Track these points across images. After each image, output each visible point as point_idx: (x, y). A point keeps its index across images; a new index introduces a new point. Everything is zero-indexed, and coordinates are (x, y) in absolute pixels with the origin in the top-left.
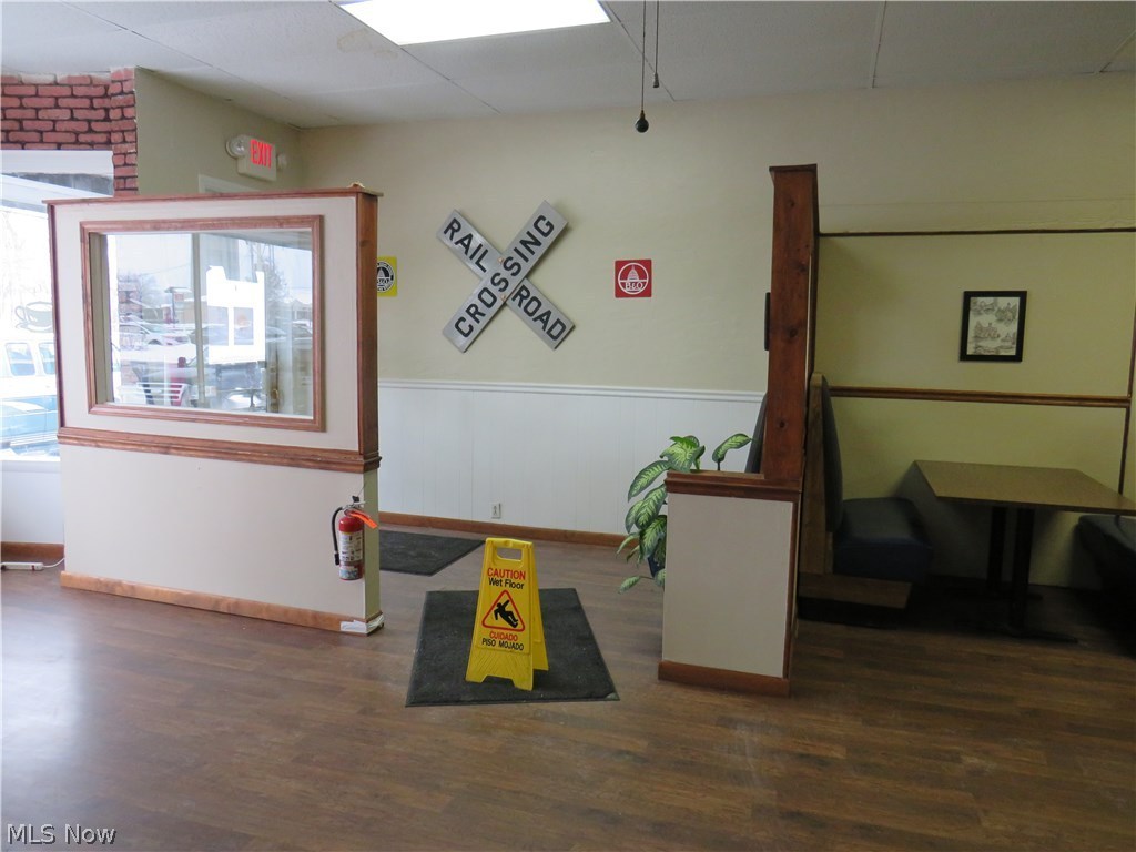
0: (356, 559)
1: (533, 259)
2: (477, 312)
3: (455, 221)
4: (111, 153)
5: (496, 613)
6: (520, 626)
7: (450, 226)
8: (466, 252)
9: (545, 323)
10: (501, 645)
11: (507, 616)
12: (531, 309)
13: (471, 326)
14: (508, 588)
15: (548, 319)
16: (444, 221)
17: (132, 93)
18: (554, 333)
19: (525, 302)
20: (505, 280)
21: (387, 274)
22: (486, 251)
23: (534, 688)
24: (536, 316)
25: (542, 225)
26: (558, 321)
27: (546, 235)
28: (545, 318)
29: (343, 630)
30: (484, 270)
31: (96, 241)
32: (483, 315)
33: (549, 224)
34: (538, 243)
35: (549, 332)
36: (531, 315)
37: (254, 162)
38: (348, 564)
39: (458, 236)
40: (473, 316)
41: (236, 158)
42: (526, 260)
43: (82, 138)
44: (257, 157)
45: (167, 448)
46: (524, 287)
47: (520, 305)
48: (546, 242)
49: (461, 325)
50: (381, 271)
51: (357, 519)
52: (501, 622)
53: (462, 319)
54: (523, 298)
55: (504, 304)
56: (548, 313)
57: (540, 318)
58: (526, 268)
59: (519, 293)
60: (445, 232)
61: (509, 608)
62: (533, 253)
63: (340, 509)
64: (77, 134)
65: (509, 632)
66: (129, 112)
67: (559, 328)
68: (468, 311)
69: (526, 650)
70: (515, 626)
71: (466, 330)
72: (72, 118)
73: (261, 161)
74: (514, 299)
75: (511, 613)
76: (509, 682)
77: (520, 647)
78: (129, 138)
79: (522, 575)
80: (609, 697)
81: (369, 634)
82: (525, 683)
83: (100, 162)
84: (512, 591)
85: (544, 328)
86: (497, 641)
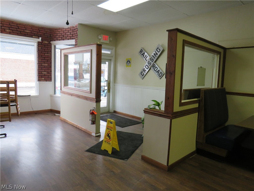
0: (93, 120)
1: (156, 58)
2: (145, 70)
3: (142, 50)
4: (75, 40)
5: (107, 135)
6: (111, 139)
7: (141, 51)
8: (143, 57)
9: (158, 73)
10: (107, 143)
11: (109, 136)
12: (155, 70)
13: (144, 74)
14: (110, 130)
15: (159, 72)
16: (139, 50)
17: (78, 28)
18: (160, 75)
19: (154, 68)
20: (150, 63)
21: (129, 62)
22: (147, 56)
23: (111, 154)
24: (156, 71)
25: (158, 50)
26: (161, 73)
27: (159, 52)
28: (158, 72)
29: (92, 135)
30: (147, 61)
31: (66, 56)
32: (146, 71)
33: (159, 49)
34: (157, 54)
35: (159, 75)
36: (155, 71)
37: (104, 40)
38: (91, 121)
39: (142, 53)
40: (144, 71)
41: (100, 39)
42: (155, 58)
43: (72, 38)
44: (104, 39)
45: (72, 95)
46: (154, 65)
47: (153, 69)
48: (159, 54)
49: (142, 73)
50: (128, 61)
51: (93, 112)
52: (108, 138)
53: (142, 72)
54: (154, 67)
55: (150, 69)
56: (159, 71)
57: (157, 72)
58: (155, 60)
59: (153, 66)
60: (140, 52)
61: (109, 135)
62: (156, 56)
63: (91, 110)
64: (71, 37)
65: (109, 140)
66: (77, 32)
67: (161, 74)
68: (143, 70)
69: (111, 145)
70: (110, 139)
71: (143, 74)
72: (70, 34)
73: (105, 40)
74: (152, 67)
75: (110, 136)
76: (107, 151)
77: (110, 144)
78: (77, 37)
79: (112, 128)
80: (125, 160)
81: (96, 137)
82: (110, 152)
83: (73, 42)
84: (110, 131)
85: (158, 74)
86: (107, 142)
